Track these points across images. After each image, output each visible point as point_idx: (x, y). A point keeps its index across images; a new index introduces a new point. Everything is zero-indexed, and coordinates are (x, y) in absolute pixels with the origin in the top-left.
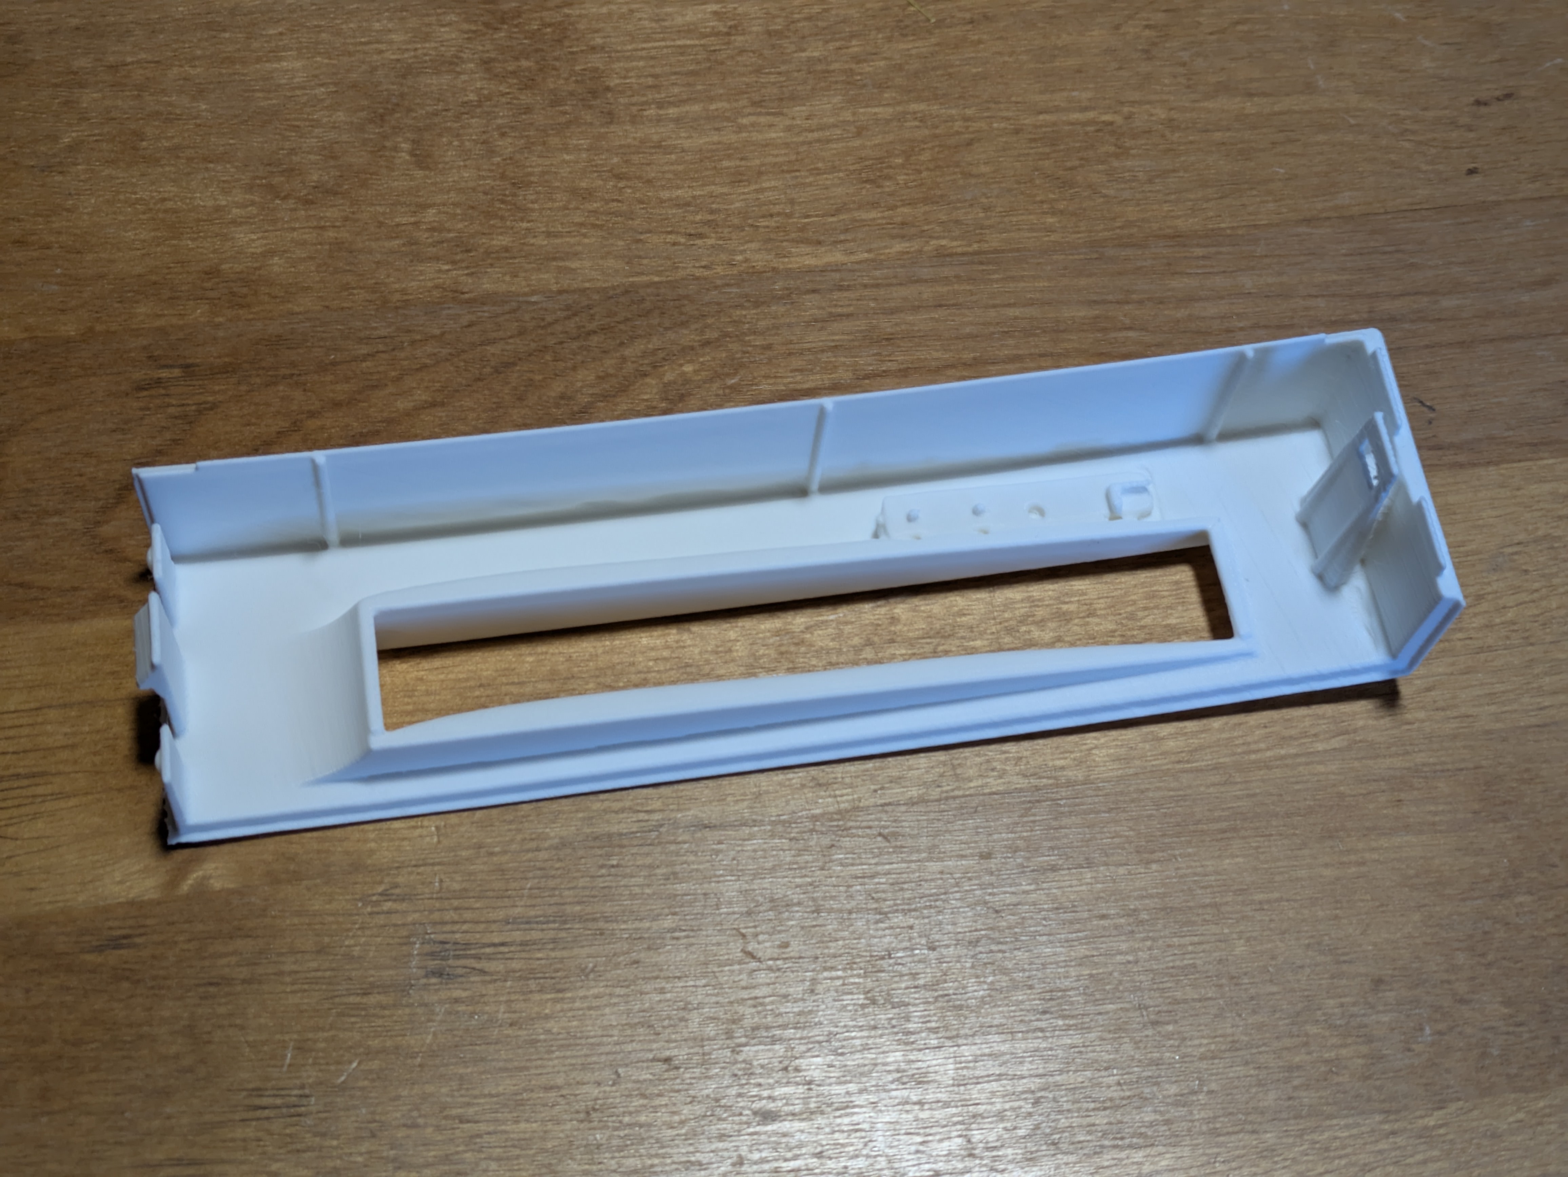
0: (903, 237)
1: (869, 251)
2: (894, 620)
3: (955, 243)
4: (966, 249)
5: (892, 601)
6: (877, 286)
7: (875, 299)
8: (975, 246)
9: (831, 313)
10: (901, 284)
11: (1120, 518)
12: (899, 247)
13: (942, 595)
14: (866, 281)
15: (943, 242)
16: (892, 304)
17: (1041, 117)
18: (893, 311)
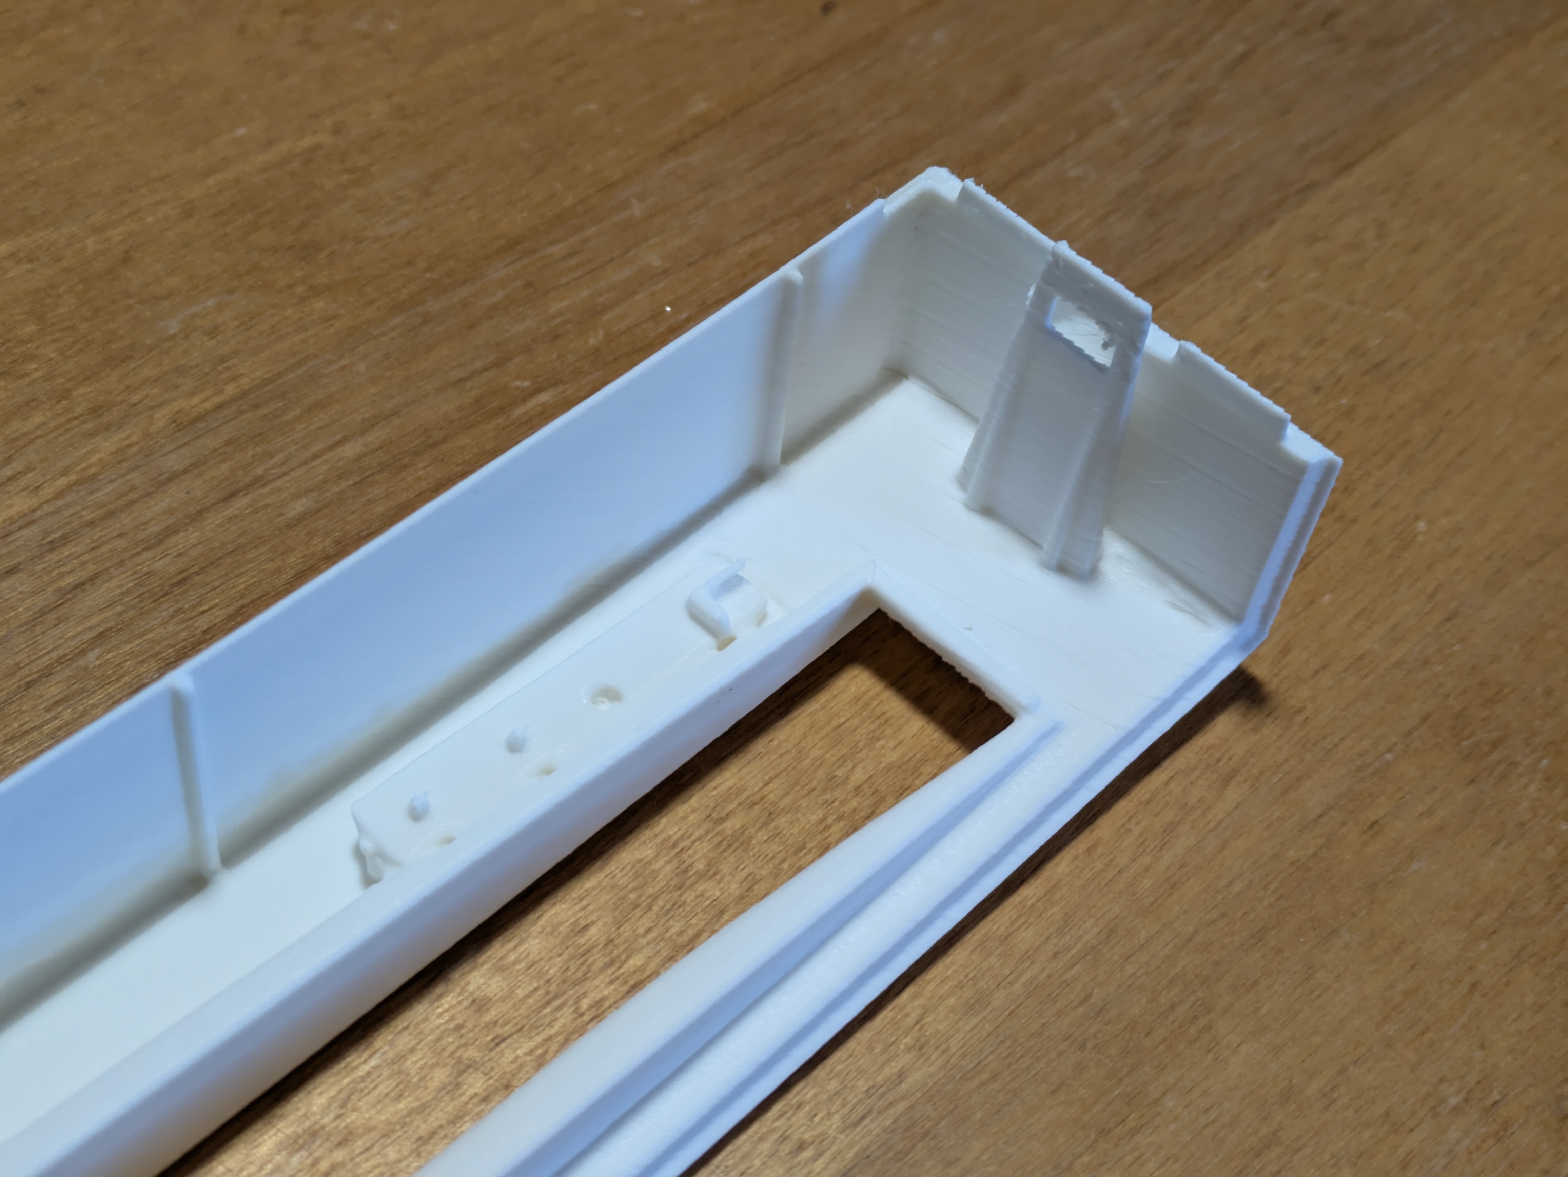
0: (107, 428)
1: (64, 473)
2: (480, 1005)
3: (195, 400)
4: (217, 400)
5: (456, 975)
6: (110, 514)
7: (121, 535)
8: (230, 390)
9: (60, 589)
10: (149, 494)
11: (731, 640)
12: (108, 445)
13: (532, 917)
14: (88, 516)
15: (176, 406)
16: (153, 529)
17: (211, 181)
18: (161, 538)
